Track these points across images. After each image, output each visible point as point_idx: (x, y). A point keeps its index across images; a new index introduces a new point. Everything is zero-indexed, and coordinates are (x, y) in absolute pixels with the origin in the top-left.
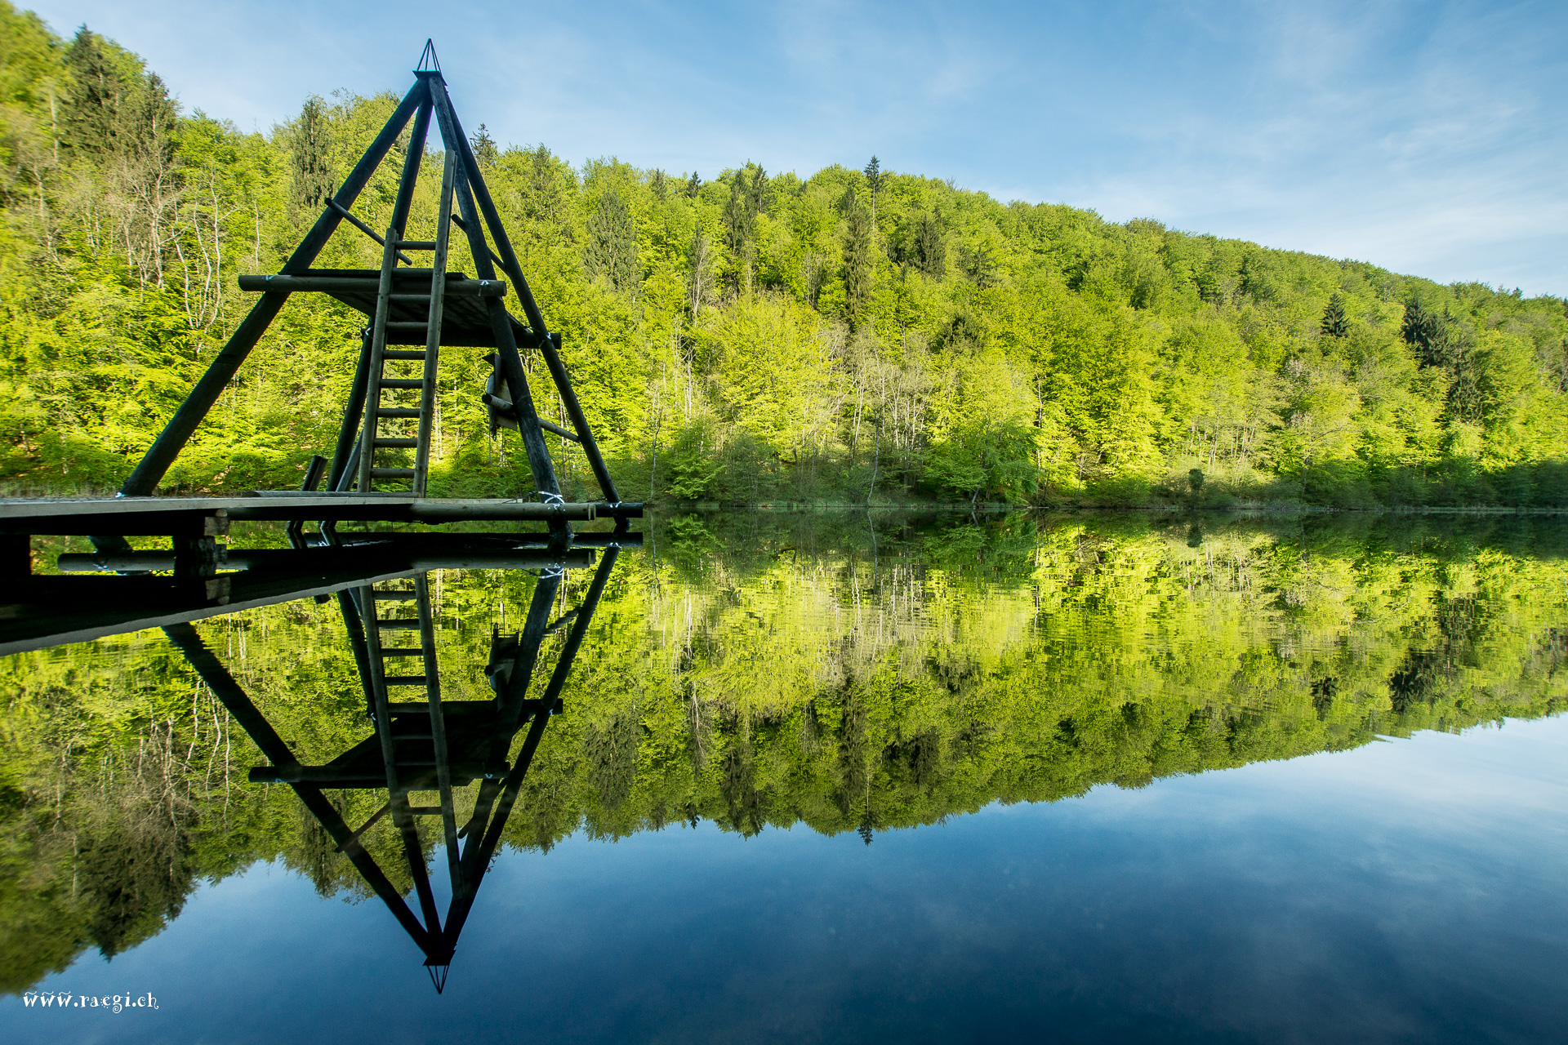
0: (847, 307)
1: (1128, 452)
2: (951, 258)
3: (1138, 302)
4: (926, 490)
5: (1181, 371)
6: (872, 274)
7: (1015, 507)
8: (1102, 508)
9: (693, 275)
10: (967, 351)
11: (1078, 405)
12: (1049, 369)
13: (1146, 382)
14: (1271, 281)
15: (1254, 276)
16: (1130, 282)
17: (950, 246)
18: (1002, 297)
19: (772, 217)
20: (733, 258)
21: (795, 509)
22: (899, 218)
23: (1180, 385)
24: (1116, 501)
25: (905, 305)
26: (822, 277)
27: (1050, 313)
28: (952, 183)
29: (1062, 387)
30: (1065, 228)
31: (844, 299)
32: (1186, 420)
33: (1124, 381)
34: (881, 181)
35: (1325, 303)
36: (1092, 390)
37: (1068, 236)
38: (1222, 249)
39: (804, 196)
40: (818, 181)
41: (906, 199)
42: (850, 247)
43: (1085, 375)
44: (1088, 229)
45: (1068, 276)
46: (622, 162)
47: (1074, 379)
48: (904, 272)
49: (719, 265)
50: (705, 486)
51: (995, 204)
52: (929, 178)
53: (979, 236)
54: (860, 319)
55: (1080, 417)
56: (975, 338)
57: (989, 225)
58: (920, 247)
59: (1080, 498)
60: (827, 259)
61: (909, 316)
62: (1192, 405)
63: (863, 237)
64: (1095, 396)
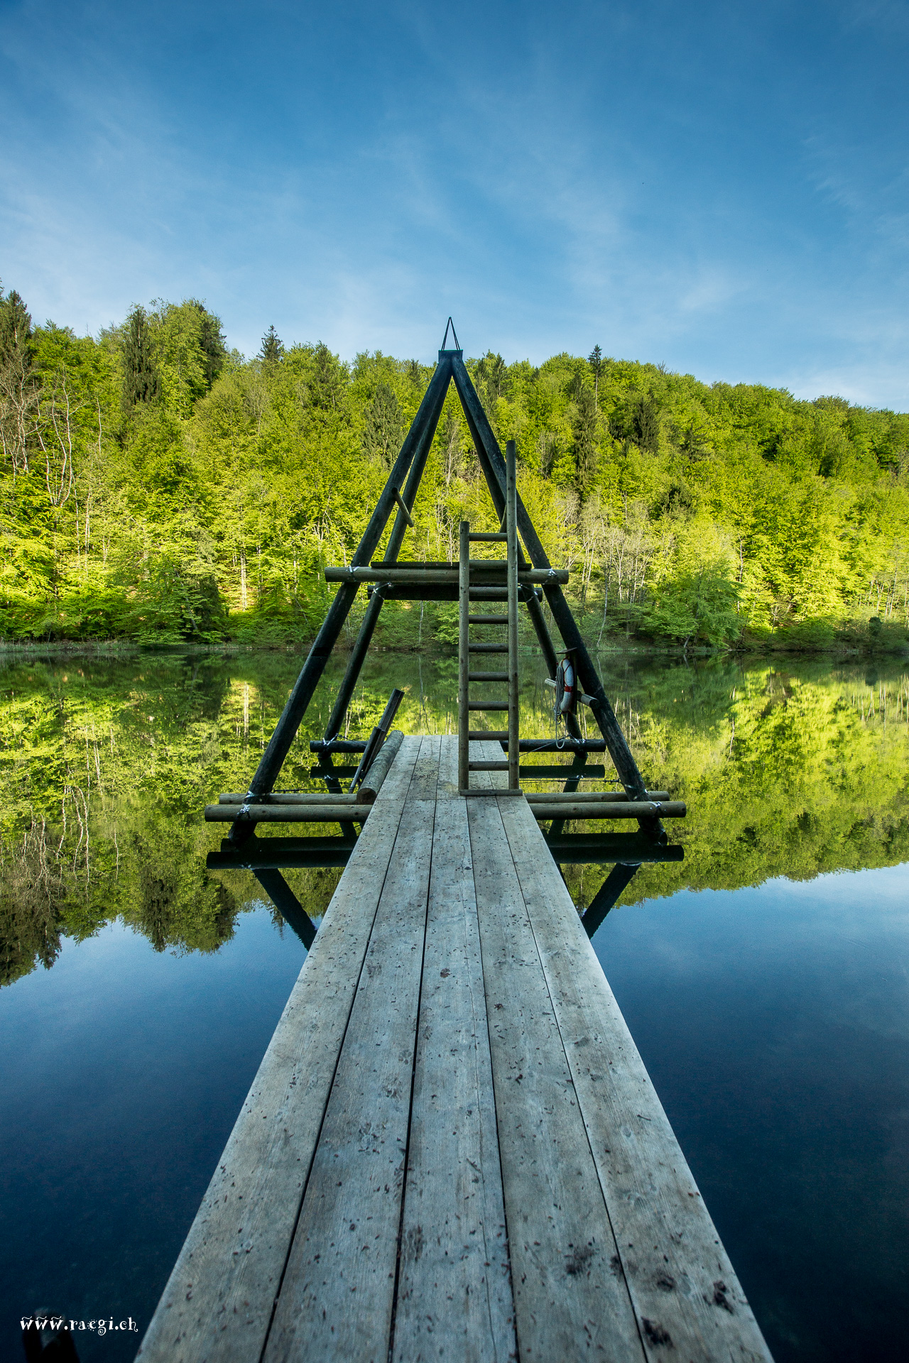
0: (577, 479)
1: (817, 604)
2: (663, 434)
3: (827, 469)
4: (644, 636)
5: (866, 533)
6: (598, 450)
7: (720, 651)
8: (791, 651)
9: (445, 451)
10: (682, 517)
11: (774, 562)
12: (749, 532)
13: (835, 543)
16: (818, 453)
17: (662, 422)
18: (711, 470)
19: (510, 400)
22: (618, 399)
23: (864, 545)
24: (805, 645)
25: (627, 478)
26: (553, 453)
27: (750, 482)
28: (663, 367)
29: (760, 547)
30: (761, 406)
31: (574, 472)
32: (868, 575)
33: (816, 542)
34: (603, 367)
36: (787, 549)
37: (764, 412)
39: (537, 382)
40: (549, 367)
41: (624, 382)
42: (579, 426)
43: (781, 537)
44: (781, 406)
45: (763, 448)
46: (385, 355)
47: (770, 540)
48: (625, 448)
49: (467, 443)
51: (700, 385)
52: (643, 363)
53: (687, 414)
54: (589, 489)
55: (776, 572)
56: (689, 505)
57: (696, 404)
58: (637, 424)
59: (773, 642)
60: (558, 437)
61: (630, 486)
62: (874, 562)
63: (591, 417)
64: (790, 554)
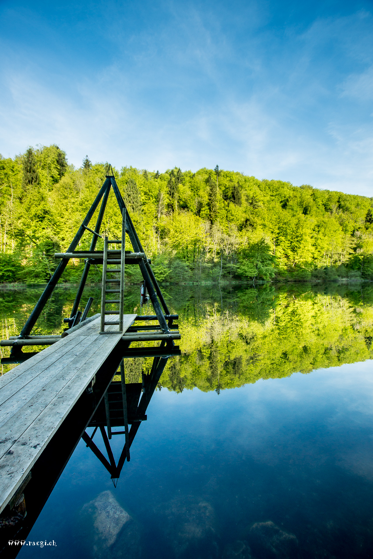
0: (210, 216)
1: (304, 263)
2: (243, 199)
3: (305, 211)
4: (237, 277)
5: (321, 235)
6: (218, 205)
7: (267, 282)
8: (295, 281)
9: (158, 205)
10: (251, 230)
11: (287, 247)
12: (277, 236)
13: (309, 239)
14: (348, 205)
15: (342, 203)
16: (302, 205)
17: (243, 194)
18: (261, 212)
19: (184, 185)
20: (171, 199)
21: (195, 284)
22: (226, 185)
23: (320, 240)
24: (300, 279)
25: (229, 215)
26: (200, 205)
27: (277, 216)
28: (243, 173)
29: (281, 241)
30: (280, 188)
31: (209, 213)
32: (322, 252)
33: (302, 239)
34: (220, 173)
35: (366, 212)
36: (292, 242)
37: (281, 190)
38: (332, 194)
39: (194, 178)
40: (199, 173)
41: (228, 179)
42: (210, 195)
43: (289, 237)
44: (288, 188)
45: (282, 204)
46: (133, 167)
47: (285, 239)
48: (228, 204)
49: (166, 201)
50: (165, 277)
51: (257, 180)
52: (235, 172)
53: (252, 191)
54: (215, 219)
55: (288, 251)
56: (253, 226)
57: (256, 187)
58: (233, 195)
59: (288, 278)
60: (203, 199)
61: (231, 218)
62: (324, 247)
63: (215, 192)
64: (293, 244)
